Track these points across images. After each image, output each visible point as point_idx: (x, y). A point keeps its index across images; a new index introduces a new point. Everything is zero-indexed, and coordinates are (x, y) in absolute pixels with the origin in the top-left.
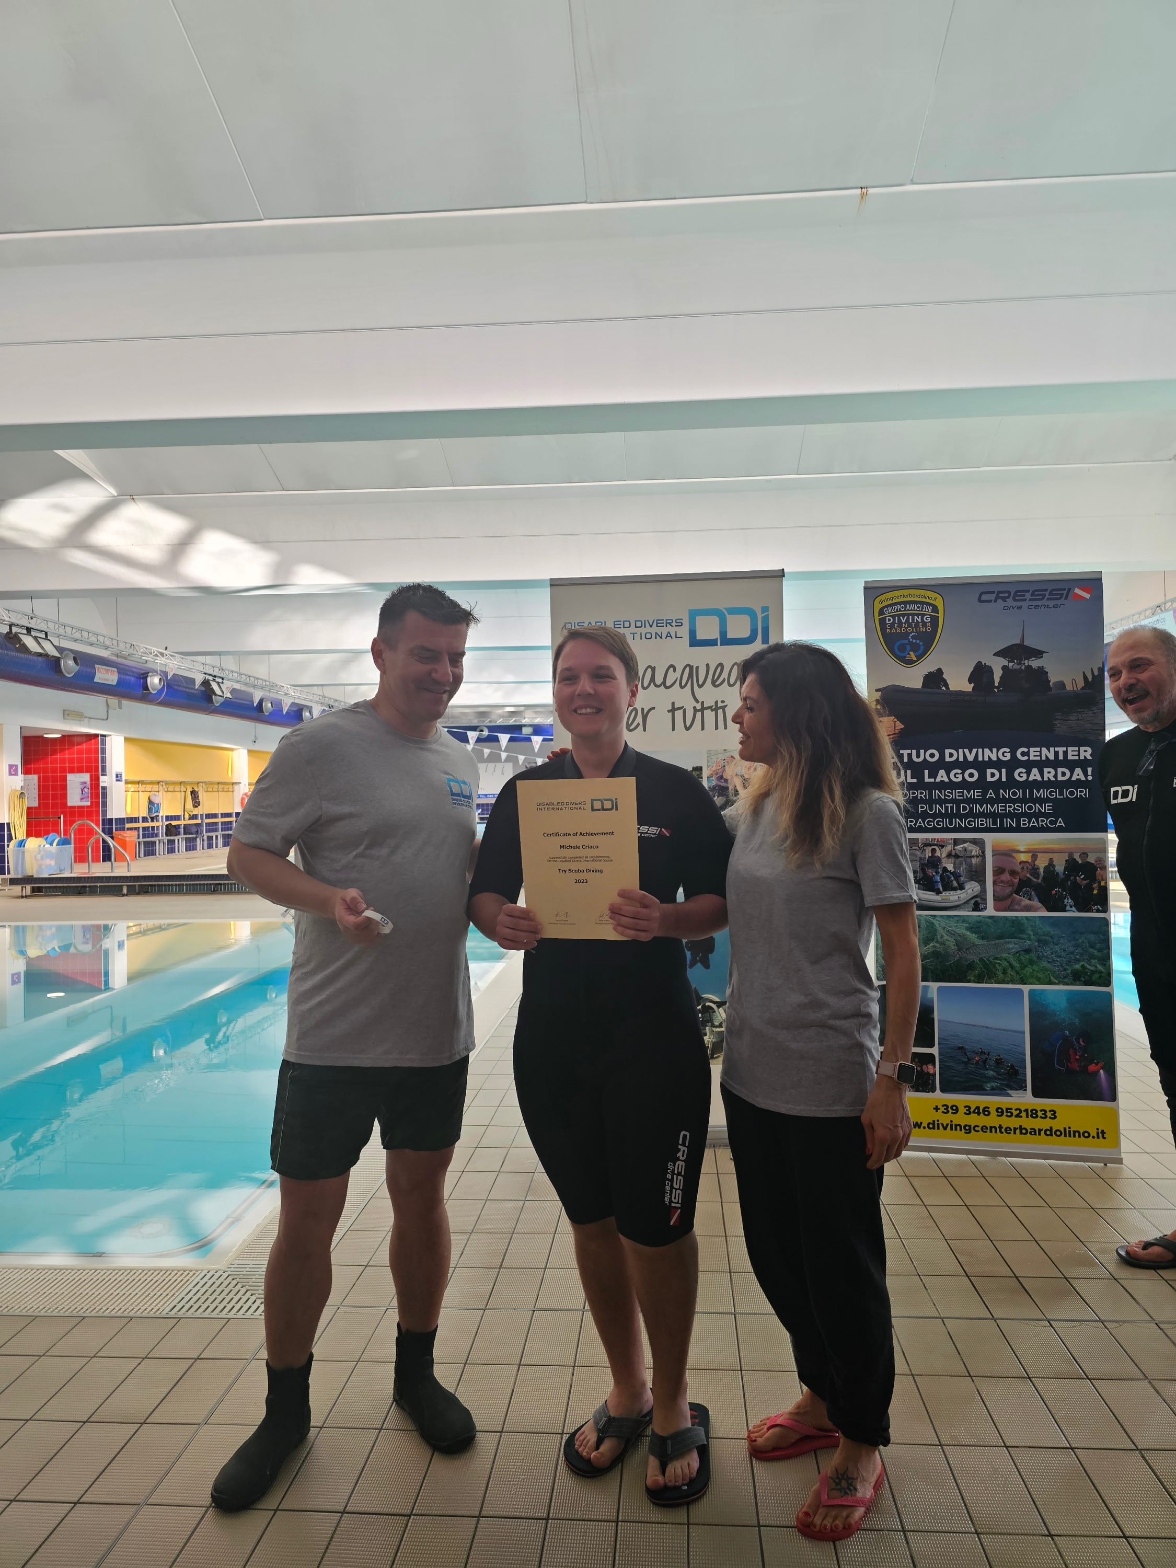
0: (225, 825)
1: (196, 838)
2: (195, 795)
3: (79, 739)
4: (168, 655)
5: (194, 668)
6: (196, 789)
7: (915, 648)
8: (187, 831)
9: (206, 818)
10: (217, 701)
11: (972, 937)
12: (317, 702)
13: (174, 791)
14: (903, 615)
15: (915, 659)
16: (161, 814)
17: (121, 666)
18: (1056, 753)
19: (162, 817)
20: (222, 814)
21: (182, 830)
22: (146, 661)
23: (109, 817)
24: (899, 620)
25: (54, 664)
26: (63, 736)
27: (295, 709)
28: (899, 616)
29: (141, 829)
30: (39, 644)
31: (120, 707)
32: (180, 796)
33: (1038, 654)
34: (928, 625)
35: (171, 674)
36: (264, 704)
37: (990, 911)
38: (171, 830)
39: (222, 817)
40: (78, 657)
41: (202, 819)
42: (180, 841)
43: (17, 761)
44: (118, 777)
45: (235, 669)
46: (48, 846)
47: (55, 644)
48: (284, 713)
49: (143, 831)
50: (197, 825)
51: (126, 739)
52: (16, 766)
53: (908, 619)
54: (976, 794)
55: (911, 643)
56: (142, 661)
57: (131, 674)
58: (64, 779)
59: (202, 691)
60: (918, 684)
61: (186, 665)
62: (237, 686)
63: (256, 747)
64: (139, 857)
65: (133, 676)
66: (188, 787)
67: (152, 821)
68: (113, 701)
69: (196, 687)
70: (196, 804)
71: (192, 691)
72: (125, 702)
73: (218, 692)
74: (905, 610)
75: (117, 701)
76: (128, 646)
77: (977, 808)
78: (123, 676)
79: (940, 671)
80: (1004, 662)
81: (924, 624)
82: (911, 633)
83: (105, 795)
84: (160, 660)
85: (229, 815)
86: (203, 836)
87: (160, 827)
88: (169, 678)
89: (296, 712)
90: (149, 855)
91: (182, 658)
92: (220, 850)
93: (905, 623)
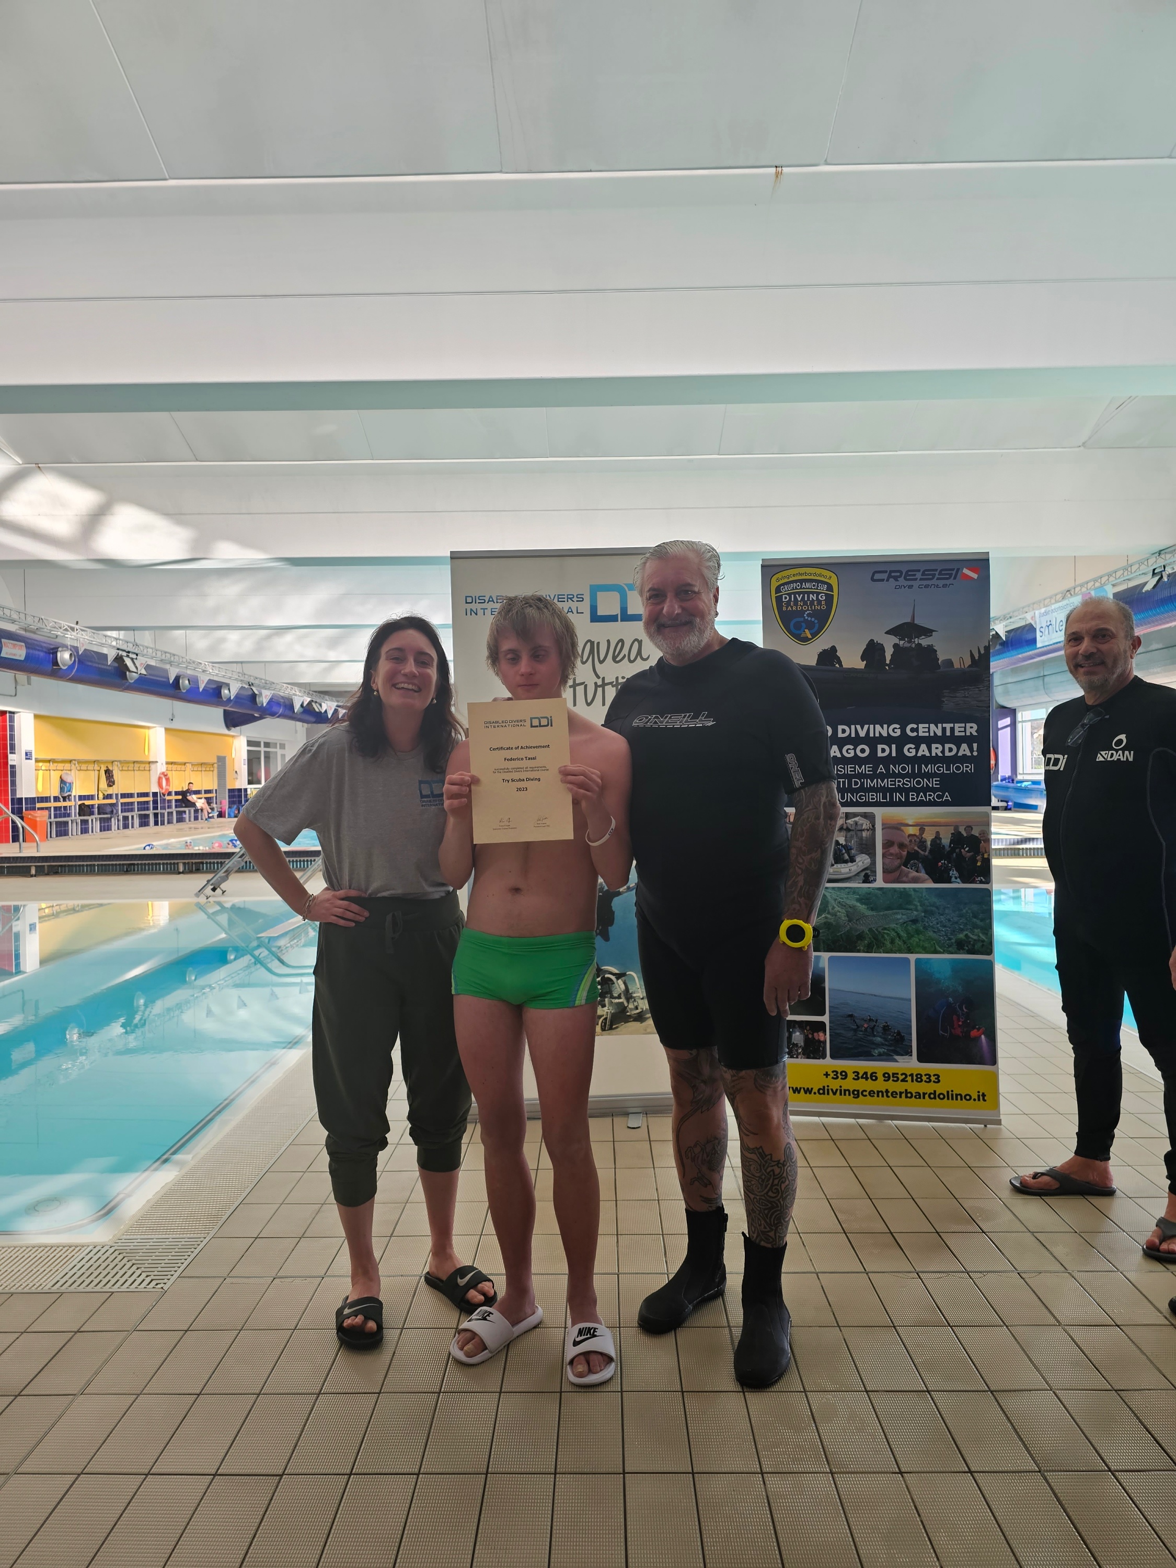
0: (141, 805)
1: (111, 818)
2: (109, 774)
4: (79, 630)
5: (107, 643)
6: (111, 768)
7: (810, 626)
8: (101, 811)
9: (121, 798)
10: (132, 677)
11: (862, 908)
12: (236, 679)
13: (87, 770)
14: (799, 593)
15: (810, 636)
16: (73, 794)
17: (30, 641)
18: (944, 729)
19: (75, 796)
20: (138, 794)
21: (96, 810)
22: (57, 636)
23: (18, 796)
24: (795, 597)
27: (214, 686)
28: (795, 594)
29: (52, 809)
31: (29, 683)
32: (93, 775)
33: (928, 632)
34: (823, 603)
35: (82, 650)
36: (181, 681)
37: (879, 883)
38: (85, 810)
39: (138, 797)
41: (117, 798)
42: (94, 821)
44: (28, 755)
45: (150, 645)
48: (201, 690)
49: (54, 811)
50: (112, 805)
51: (36, 716)
53: (803, 597)
54: (866, 769)
55: (806, 621)
56: (52, 636)
57: (41, 649)
59: (115, 667)
60: (812, 661)
61: (98, 641)
62: (153, 663)
63: (175, 725)
64: (51, 837)
65: (42, 651)
67: (64, 800)
68: (22, 677)
69: (109, 663)
70: (111, 783)
71: (105, 667)
72: (35, 679)
73: (132, 668)
74: (801, 588)
75: (26, 677)
76: (36, 620)
77: (868, 783)
78: (31, 651)
79: (834, 649)
80: (895, 640)
81: (819, 602)
82: (806, 611)
83: (13, 774)
84: (69, 635)
85: (146, 795)
86: (118, 816)
87: (73, 807)
88: (80, 653)
89: (214, 689)
90: (61, 835)
91: (94, 633)
92: (136, 831)
93: (800, 601)
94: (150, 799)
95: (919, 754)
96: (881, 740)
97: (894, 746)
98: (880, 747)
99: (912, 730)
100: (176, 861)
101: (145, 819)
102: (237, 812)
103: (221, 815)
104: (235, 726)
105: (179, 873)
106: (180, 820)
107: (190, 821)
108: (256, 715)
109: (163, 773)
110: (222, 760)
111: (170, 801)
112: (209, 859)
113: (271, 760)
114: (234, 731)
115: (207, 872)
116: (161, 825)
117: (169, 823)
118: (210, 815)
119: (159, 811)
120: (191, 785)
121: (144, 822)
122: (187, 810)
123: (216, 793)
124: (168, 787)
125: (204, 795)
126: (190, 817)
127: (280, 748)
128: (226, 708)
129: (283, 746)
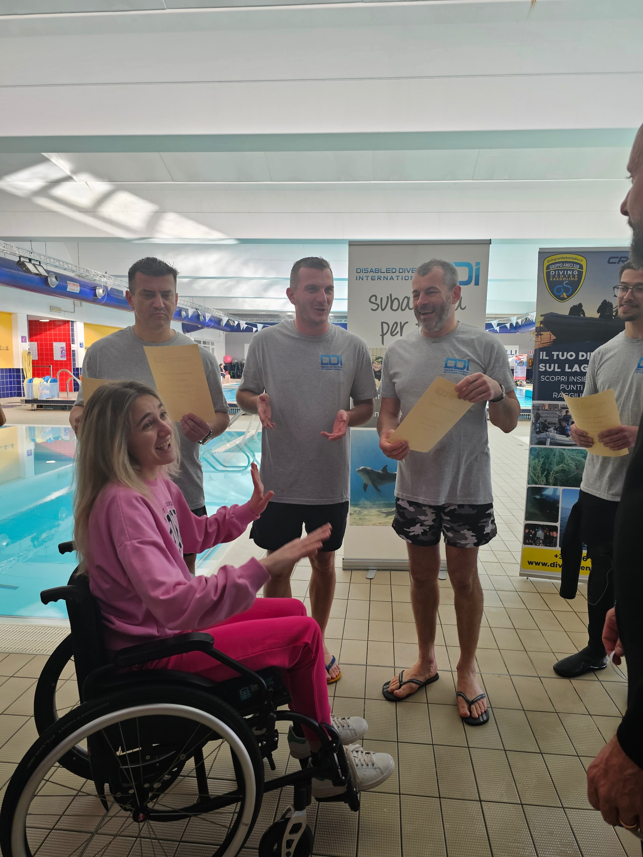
3: (59, 323)
4: (108, 277)
5: (122, 284)
12: (189, 306)
14: (561, 270)
17: (82, 283)
22: (95, 280)
23: (77, 367)
24: (559, 273)
25: (45, 280)
26: (50, 321)
30: (36, 268)
31: (81, 306)
34: (576, 276)
35: (110, 288)
40: (58, 276)
43: (26, 334)
44: (81, 345)
46: (45, 383)
47: (45, 269)
51: (85, 324)
52: (25, 337)
53: (564, 272)
55: (564, 287)
56: (92, 280)
58: (52, 345)
60: (567, 312)
61: (117, 283)
65: (88, 288)
68: (77, 302)
71: (120, 297)
72: (84, 304)
74: (562, 267)
75: (80, 302)
76: (85, 271)
78: (82, 288)
79: (580, 305)
81: (574, 276)
82: (565, 281)
83: (74, 355)
84: (104, 280)
91: (116, 279)
93: (562, 275)
108: (199, 326)
127: (211, 345)
128: (184, 322)
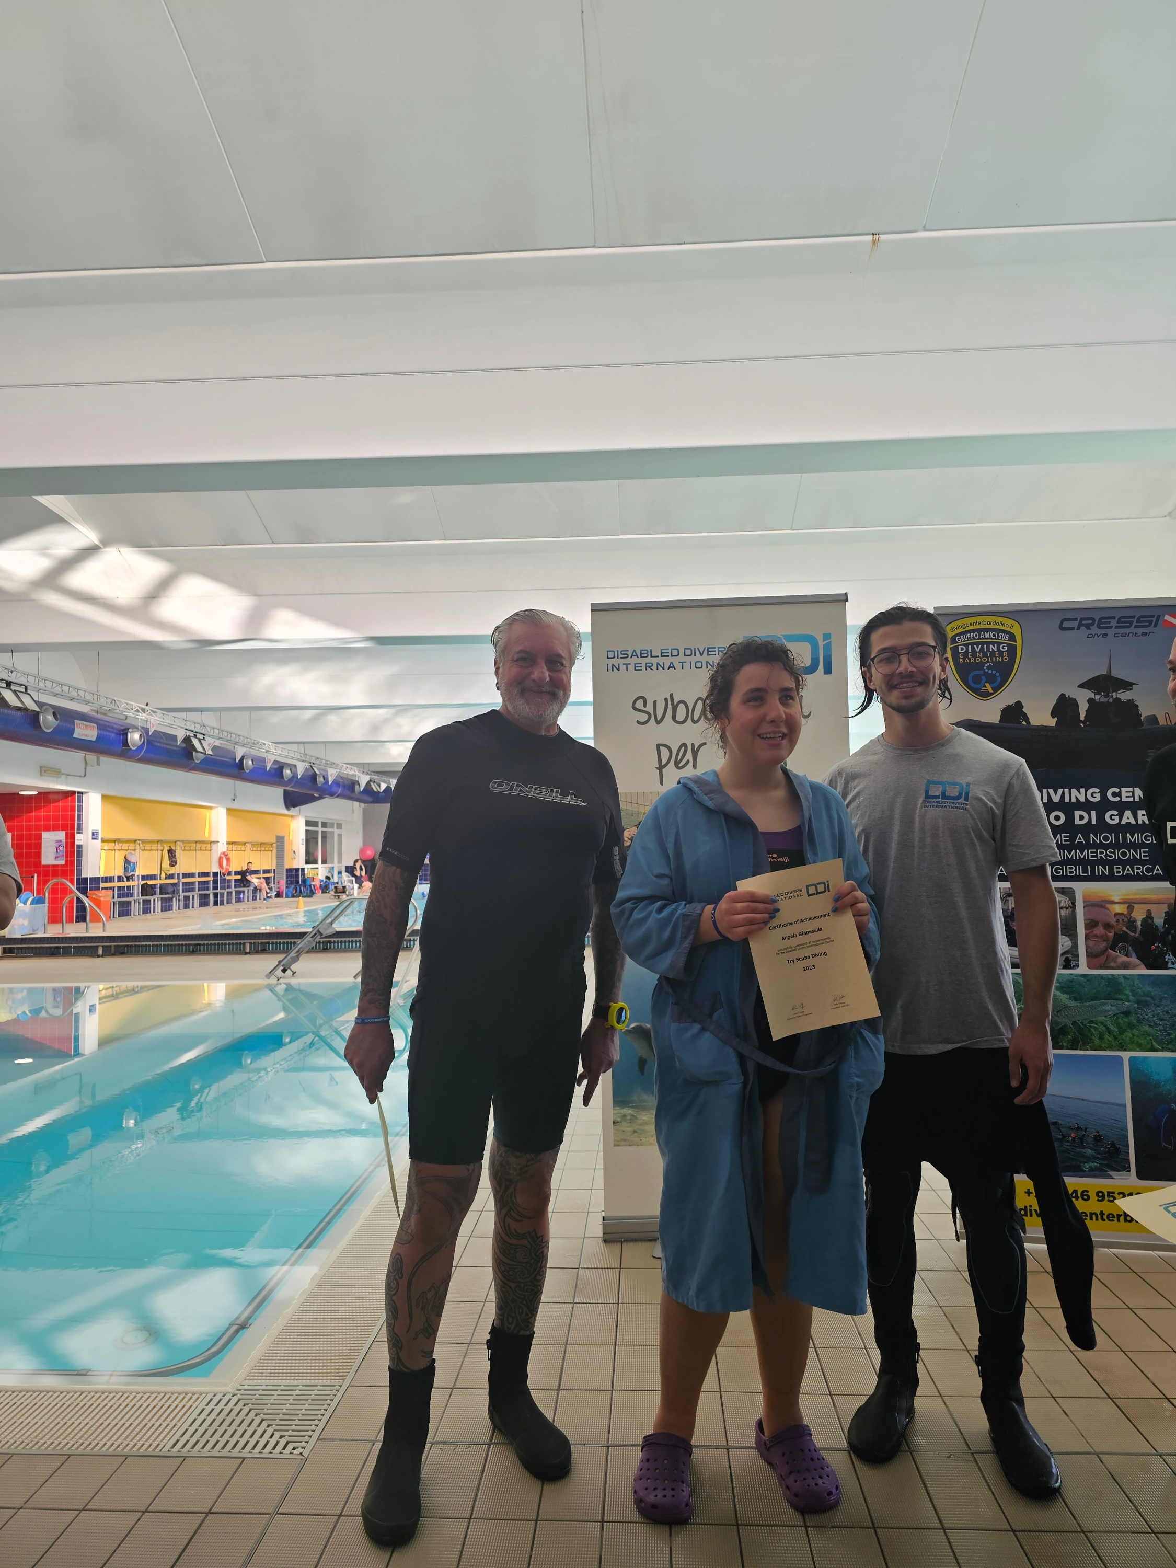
0: (202, 884)
1: (172, 898)
2: (172, 854)
3: (56, 797)
4: (150, 711)
5: (175, 724)
6: (173, 848)
7: (992, 680)
8: (163, 891)
9: (183, 878)
10: (198, 757)
11: (1063, 997)
12: (298, 760)
13: (151, 850)
14: (977, 644)
15: (992, 691)
16: (137, 874)
17: (102, 722)
19: (138, 876)
20: (199, 873)
21: (158, 890)
22: (126, 717)
23: (84, 876)
24: (973, 649)
25: (33, 718)
26: (39, 793)
27: (276, 766)
28: (972, 644)
29: (116, 889)
30: (19, 698)
31: (98, 764)
32: (156, 855)
33: (1127, 685)
34: (1005, 654)
35: (152, 731)
36: (244, 762)
38: (147, 890)
39: (199, 877)
40: (58, 712)
41: (178, 878)
42: (156, 901)
44: (95, 835)
45: (215, 725)
47: (35, 699)
48: (266, 770)
49: (118, 891)
50: (174, 885)
51: (104, 797)
53: (983, 648)
54: (1063, 837)
55: (986, 674)
56: (120, 717)
57: (111, 730)
58: (39, 837)
59: (183, 748)
60: (995, 718)
61: (167, 721)
62: (218, 743)
63: (237, 805)
64: (113, 917)
65: (112, 732)
66: (165, 846)
67: (128, 880)
68: (92, 757)
69: (179, 743)
70: (173, 863)
71: (173, 748)
72: (104, 759)
73: (199, 748)
74: (979, 639)
75: (95, 757)
76: (109, 701)
78: (102, 732)
79: (1019, 704)
80: (1089, 694)
81: (1001, 654)
82: (986, 663)
83: (80, 854)
84: (142, 716)
85: (206, 874)
86: (179, 896)
87: (136, 887)
88: (150, 733)
89: (275, 769)
90: (123, 915)
91: (164, 714)
92: (196, 911)
93: (979, 653)
94: (211, 879)
95: (1124, 822)
96: (1078, 805)
97: (1093, 813)
98: (1077, 814)
99: (1114, 794)
100: (242, 941)
101: (205, 899)
102: (294, 892)
103: (279, 895)
104: (295, 806)
105: (246, 953)
106: (239, 900)
107: (248, 901)
108: (315, 795)
109: (224, 853)
110: (280, 840)
111: (229, 881)
112: (277, 939)
113: (328, 840)
114: (294, 811)
115: (275, 952)
116: (220, 905)
117: (228, 903)
118: (269, 895)
119: (219, 891)
120: (250, 864)
121: (204, 902)
122: (245, 889)
123: (274, 873)
124: (228, 867)
125: (262, 875)
126: (248, 897)
127: (337, 828)
128: (287, 788)
129: (339, 826)
